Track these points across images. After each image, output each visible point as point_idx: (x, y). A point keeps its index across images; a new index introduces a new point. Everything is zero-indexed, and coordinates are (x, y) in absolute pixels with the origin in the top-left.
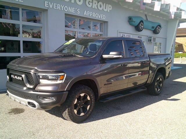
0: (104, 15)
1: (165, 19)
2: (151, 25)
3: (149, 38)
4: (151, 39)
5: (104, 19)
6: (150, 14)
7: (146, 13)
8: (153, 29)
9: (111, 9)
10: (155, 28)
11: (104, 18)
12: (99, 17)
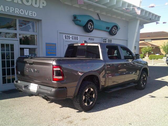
0: (33, 12)
1: (124, 19)
2: (105, 26)
3: (104, 40)
4: (106, 41)
5: (35, 16)
6: (104, 13)
7: (98, 12)
8: (109, 30)
9: (45, 5)
10: (110, 29)
11: (33, 16)
12: (26, 14)
